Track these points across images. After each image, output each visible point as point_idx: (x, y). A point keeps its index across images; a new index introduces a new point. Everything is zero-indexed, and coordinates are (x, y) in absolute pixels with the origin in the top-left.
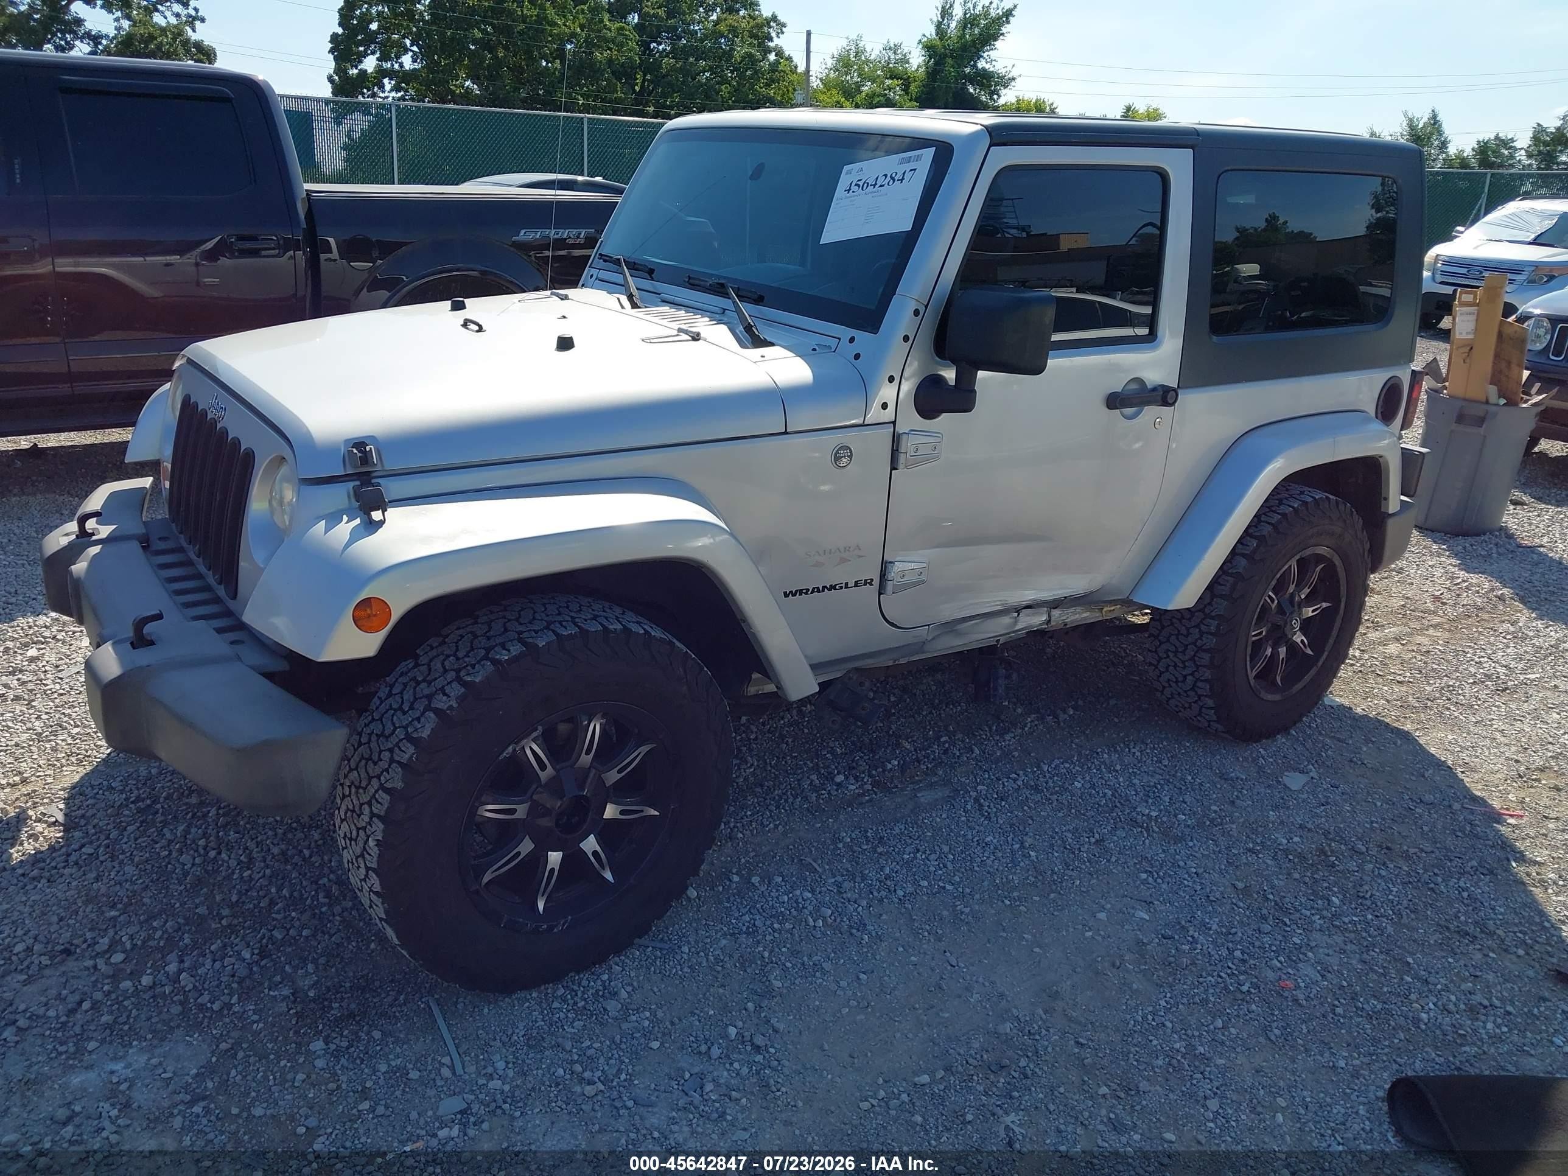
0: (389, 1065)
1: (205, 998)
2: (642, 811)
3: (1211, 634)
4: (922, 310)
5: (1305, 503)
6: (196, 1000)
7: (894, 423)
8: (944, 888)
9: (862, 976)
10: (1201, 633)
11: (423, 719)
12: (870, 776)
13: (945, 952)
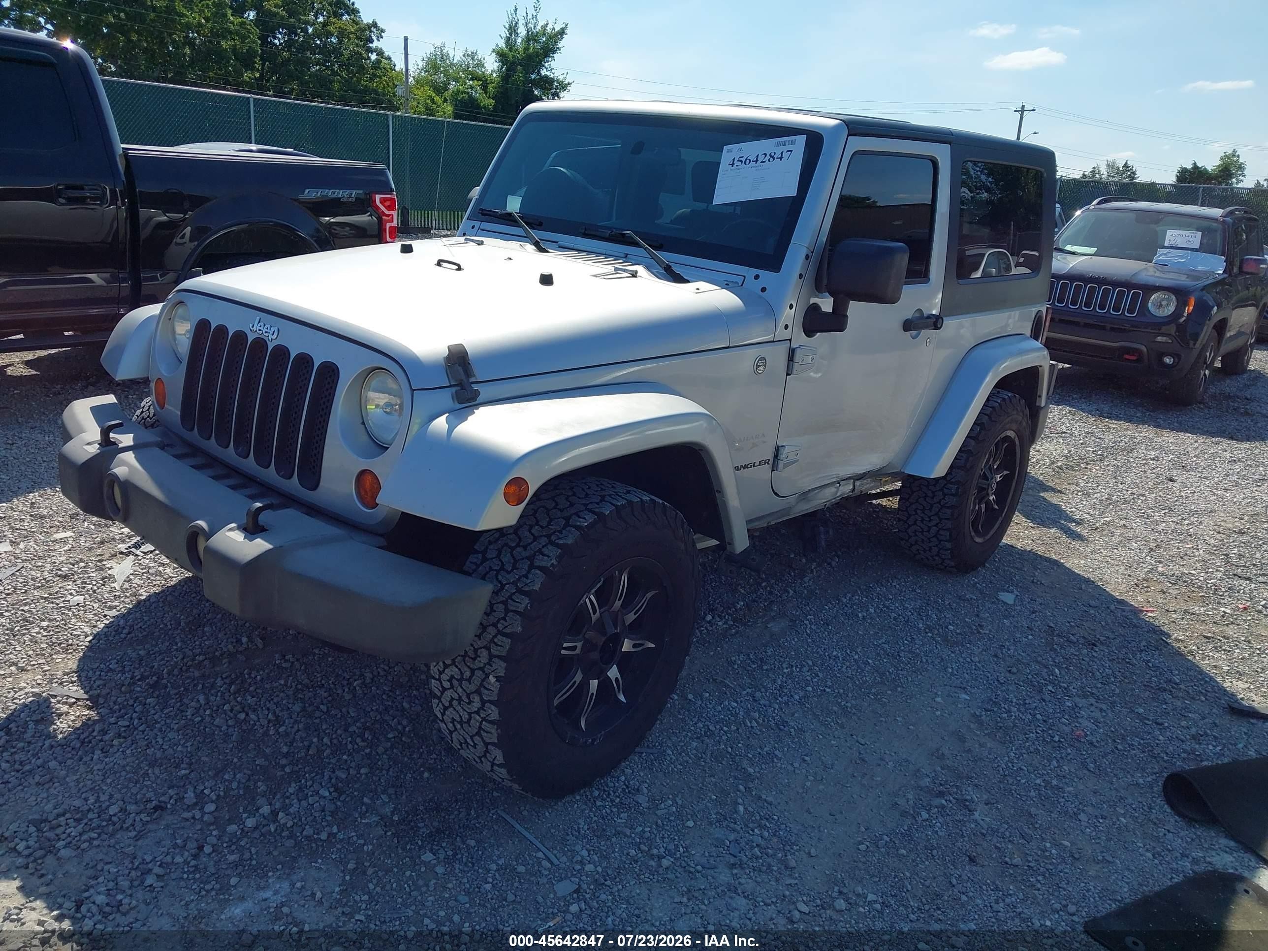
0: (498, 864)
1: (308, 831)
2: (643, 645)
3: (952, 495)
4: (810, 255)
5: (1004, 399)
6: (301, 833)
7: (790, 340)
8: (825, 690)
9: (807, 758)
10: (945, 495)
11: (530, 576)
12: (729, 614)
13: (852, 735)
